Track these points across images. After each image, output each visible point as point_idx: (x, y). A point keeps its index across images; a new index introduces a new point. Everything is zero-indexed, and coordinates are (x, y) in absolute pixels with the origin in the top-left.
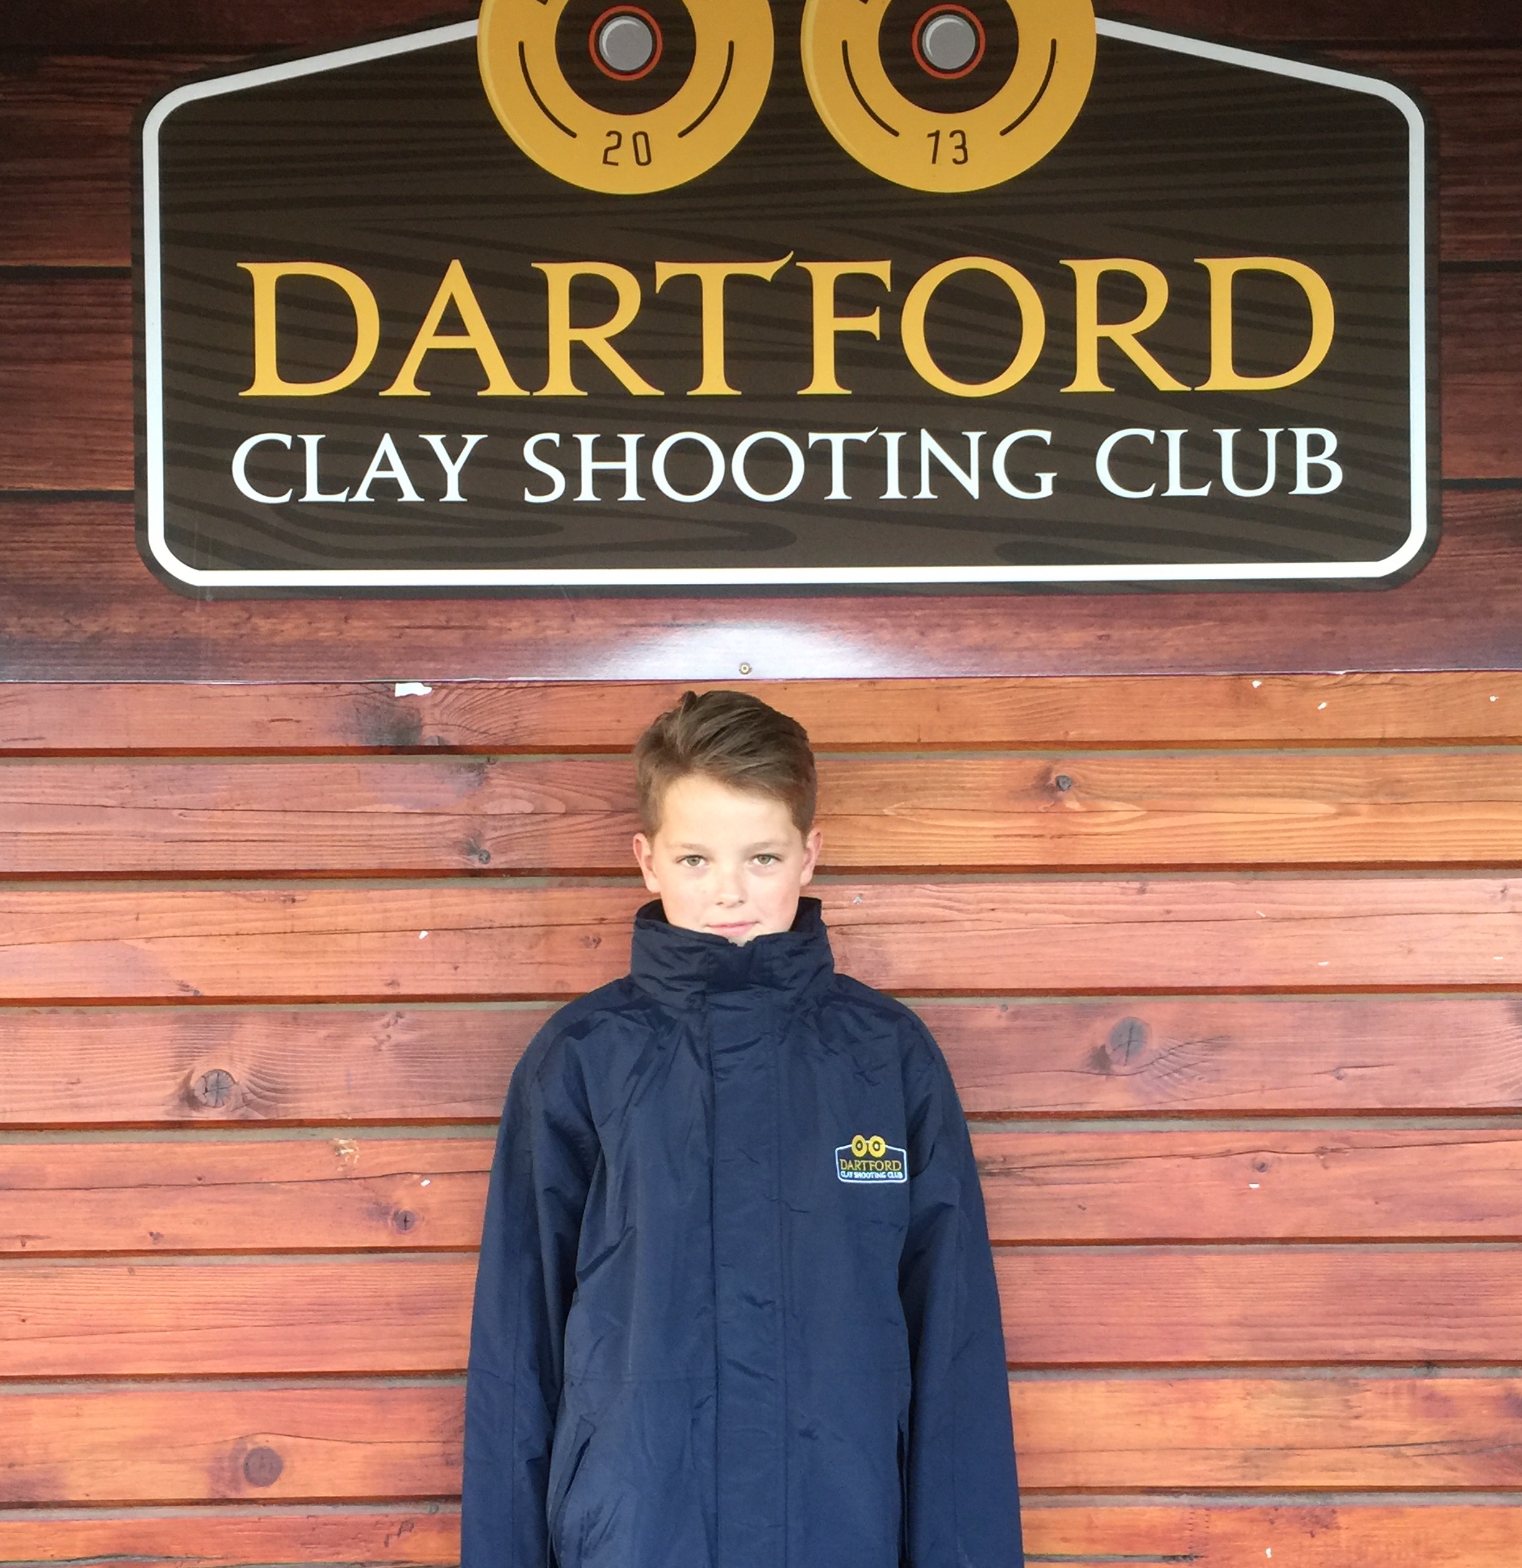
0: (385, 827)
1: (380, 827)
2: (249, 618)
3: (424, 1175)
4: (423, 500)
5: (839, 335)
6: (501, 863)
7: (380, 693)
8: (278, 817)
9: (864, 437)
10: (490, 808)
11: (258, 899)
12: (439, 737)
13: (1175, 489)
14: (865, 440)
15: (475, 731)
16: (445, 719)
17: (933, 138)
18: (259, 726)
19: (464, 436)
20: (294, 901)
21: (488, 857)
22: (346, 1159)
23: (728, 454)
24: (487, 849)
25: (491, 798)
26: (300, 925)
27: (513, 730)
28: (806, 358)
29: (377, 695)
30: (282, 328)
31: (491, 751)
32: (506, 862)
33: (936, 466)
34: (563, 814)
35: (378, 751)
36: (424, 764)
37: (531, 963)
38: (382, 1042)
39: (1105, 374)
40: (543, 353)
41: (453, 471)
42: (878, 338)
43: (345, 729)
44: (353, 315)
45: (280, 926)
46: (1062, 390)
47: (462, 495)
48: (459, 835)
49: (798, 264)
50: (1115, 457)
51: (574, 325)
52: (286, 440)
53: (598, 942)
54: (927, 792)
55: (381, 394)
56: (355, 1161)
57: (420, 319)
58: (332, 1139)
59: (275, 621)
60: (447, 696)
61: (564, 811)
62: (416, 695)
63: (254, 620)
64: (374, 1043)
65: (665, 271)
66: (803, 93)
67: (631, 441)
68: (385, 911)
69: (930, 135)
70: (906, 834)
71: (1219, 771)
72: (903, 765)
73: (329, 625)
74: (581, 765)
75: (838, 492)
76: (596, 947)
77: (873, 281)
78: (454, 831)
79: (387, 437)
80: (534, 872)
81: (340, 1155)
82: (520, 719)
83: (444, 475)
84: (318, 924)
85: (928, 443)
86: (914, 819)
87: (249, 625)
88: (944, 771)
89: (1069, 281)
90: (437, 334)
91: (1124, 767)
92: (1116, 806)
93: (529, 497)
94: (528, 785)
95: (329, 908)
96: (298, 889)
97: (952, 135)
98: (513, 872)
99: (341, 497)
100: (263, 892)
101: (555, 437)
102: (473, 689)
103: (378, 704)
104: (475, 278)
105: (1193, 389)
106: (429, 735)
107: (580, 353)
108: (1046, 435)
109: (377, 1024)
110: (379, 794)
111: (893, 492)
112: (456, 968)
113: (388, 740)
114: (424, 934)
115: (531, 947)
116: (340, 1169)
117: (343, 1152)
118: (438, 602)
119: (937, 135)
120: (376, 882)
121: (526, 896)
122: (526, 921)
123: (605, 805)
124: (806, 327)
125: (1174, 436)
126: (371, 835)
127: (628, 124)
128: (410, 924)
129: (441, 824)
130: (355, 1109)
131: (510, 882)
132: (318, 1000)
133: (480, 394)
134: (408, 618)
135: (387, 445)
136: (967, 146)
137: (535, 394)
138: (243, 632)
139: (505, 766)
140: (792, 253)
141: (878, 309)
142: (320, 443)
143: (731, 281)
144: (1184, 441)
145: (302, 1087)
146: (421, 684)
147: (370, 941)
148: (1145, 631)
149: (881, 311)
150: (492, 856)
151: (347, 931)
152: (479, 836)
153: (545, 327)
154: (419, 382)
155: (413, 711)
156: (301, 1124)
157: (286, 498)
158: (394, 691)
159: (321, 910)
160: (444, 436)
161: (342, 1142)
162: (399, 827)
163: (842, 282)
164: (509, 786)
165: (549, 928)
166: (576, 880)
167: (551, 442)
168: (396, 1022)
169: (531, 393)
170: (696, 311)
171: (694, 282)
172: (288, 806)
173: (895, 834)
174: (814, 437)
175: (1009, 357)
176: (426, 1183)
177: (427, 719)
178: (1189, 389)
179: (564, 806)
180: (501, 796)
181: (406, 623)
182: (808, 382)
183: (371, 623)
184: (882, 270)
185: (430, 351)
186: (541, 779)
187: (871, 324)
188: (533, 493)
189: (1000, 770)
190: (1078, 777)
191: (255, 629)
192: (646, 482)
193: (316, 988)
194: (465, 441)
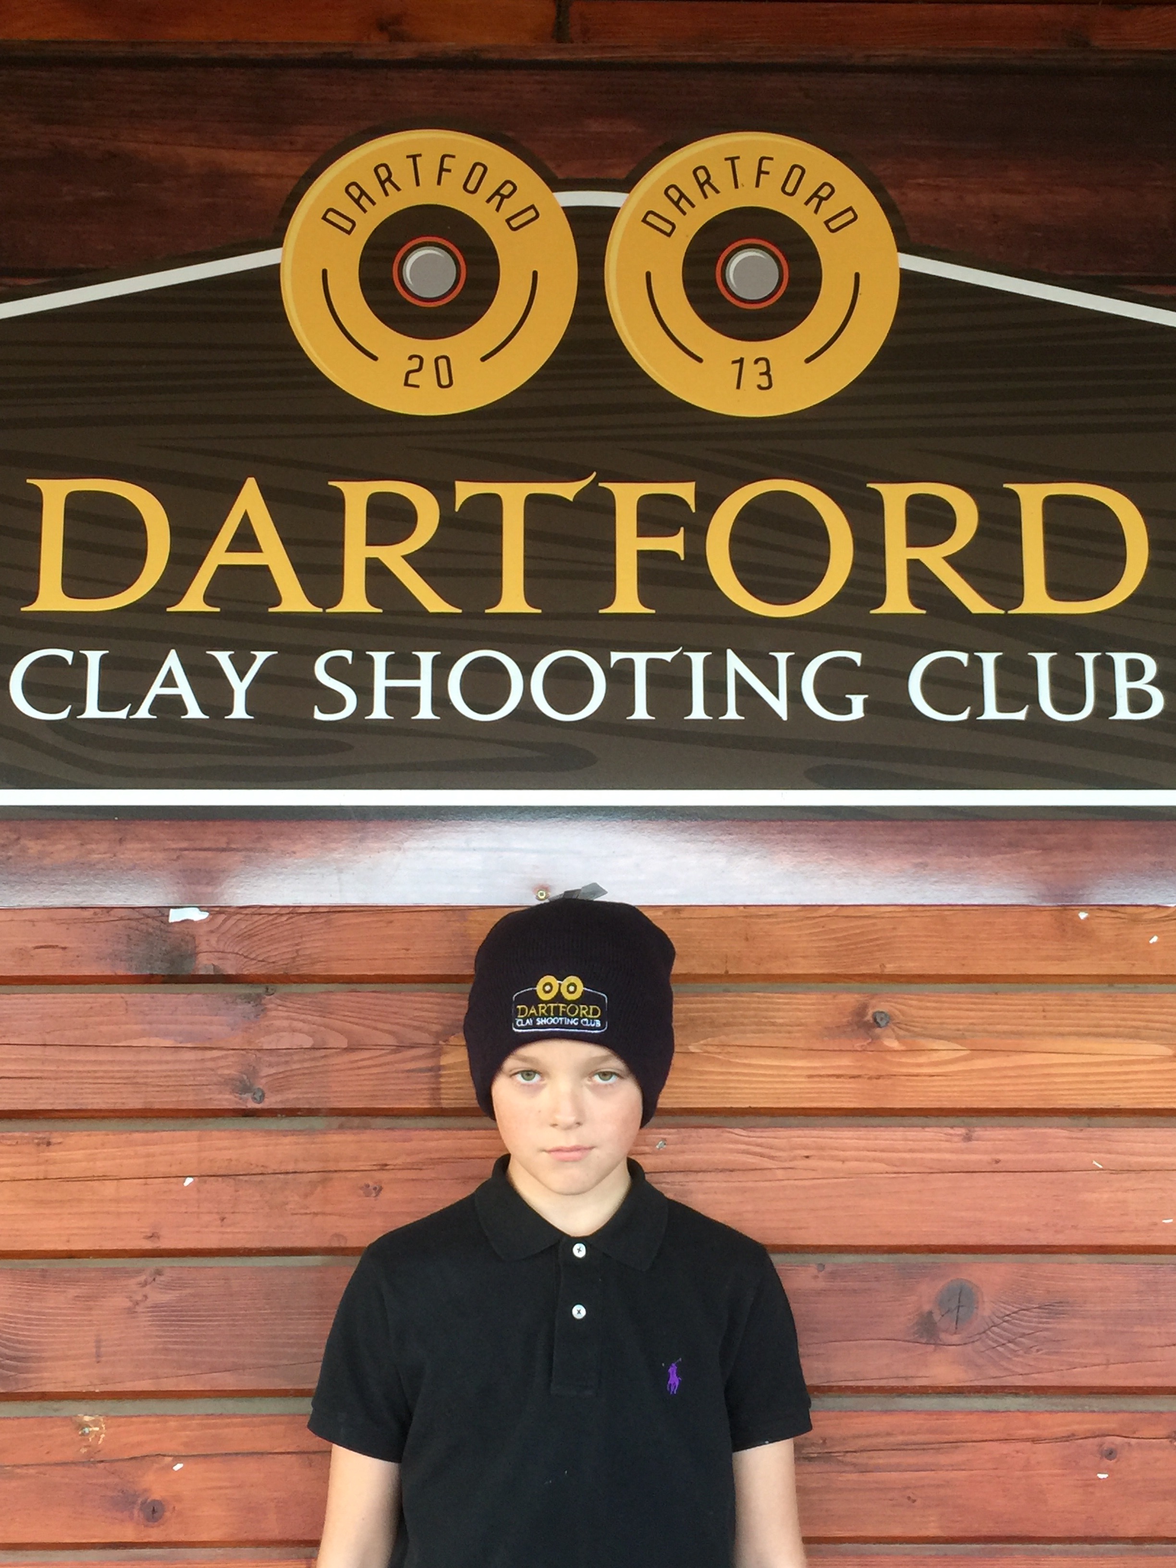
0: (152, 1062)
1: (146, 1062)
2: (18, 839)
3: (178, 1458)
4: (207, 717)
5: (642, 554)
6: (276, 1102)
7: (154, 918)
8: (37, 1052)
9: (668, 656)
10: (267, 1042)
11: (9, 1142)
12: (213, 965)
13: (991, 712)
14: (669, 660)
15: (253, 959)
16: (221, 947)
17: (738, 365)
18: (22, 953)
19: (252, 652)
20: (49, 1144)
21: (263, 1096)
22: (90, 1439)
23: (527, 673)
24: (261, 1087)
25: (268, 1033)
26: (54, 1171)
27: (294, 958)
28: (609, 577)
29: (150, 920)
30: (69, 543)
31: (269, 981)
32: (281, 1102)
33: (742, 686)
34: (345, 1049)
35: (149, 979)
36: (198, 994)
37: (306, 1214)
38: (137, 1303)
39: (915, 596)
40: (337, 570)
41: (240, 687)
42: (682, 558)
43: (115, 956)
44: (144, 531)
45: (34, 1171)
46: (872, 612)
47: (248, 713)
48: (232, 1072)
49: (601, 484)
50: (927, 679)
51: (369, 543)
52: (68, 655)
53: (379, 1190)
54: (735, 1028)
55: (169, 610)
56: (100, 1442)
57: (212, 536)
58: (76, 1416)
59: (44, 842)
60: (225, 921)
61: (345, 1046)
62: (192, 921)
63: (23, 842)
64: (129, 1304)
65: (464, 491)
66: (608, 320)
67: (426, 659)
68: (148, 1155)
69: (734, 362)
70: (712, 1073)
71: (1047, 1008)
72: (709, 998)
73: (103, 846)
74: (366, 997)
75: (641, 712)
76: (377, 1195)
77: (678, 501)
78: (228, 1067)
79: (173, 654)
80: (311, 1112)
81: (83, 1434)
82: (302, 946)
83: (231, 691)
84: (74, 1170)
85: (734, 663)
86: (720, 1057)
87: (19, 846)
88: (753, 1005)
89: (876, 505)
90: (229, 550)
91: (946, 1002)
92: (938, 1044)
93: (318, 715)
94: (310, 1018)
95: (88, 1152)
96: (56, 1132)
97: (756, 362)
98: (291, 1113)
99: (122, 714)
100: (17, 1134)
101: (348, 654)
102: (254, 914)
103: (151, 930)
104: (269, 494)
105: (1006, 612)
106: (205, 964)
107: (375, 569)
108: (856, 657)
109: (133, 1283)
110: (147, 1027)
111: (698, 712)
112: (223, 1219)
113: (160, 969)
114: (189, 1181)
115: (306, 1196)
116: (84, 1450)
117: (87, 1430)
118: (218, 823)
119: (741, 361)
120: (138, 1123)
121: (302, 1139)
122: (302, 1166)
123: (391, 1040)
124: (610, 547)
125: (989, 659)
126: (137, 1071)
127: (429, 348)
128: (174, 1170)
129: (213, 1059)
130: (105, 1381)
131: (285, 1123)
132: (71, 1255)
133: (271, 610)
134: (190, 840)
135: (173, 662)
136: (771, 373)
137: (328, 611)
138: (10, 854)
139: (284, 997)
140: (595, 474)
141: (682, 529)
142: (103, 659)
143: (532, 500)
144: (998, 663)
145: (44, 1355)
146: (197, 909)
147: (130, 1189)
148: (965, 859)
149: (685, 531)
150: (266, 1095)
151: (104, 1178)
152: (253, 1072)
153: (339, 544)
154: (208, 598)
155: (188, 938)
156: (44, 1396)
157: (64, 715)
158: (168, 916)
159: (78, 1155)
160: (232, 652)
161: (87, 1418)
162: (167, 1062)
163: (645, 502)
164: (287, 1018)
165: (326, 1175)
166: (356, 1121)
167: (343, 659)
168: (154, 1280)
169: (324, 610)
170: (497, 530)
171: (495, 501)
172: (49, 1039)
173: (701, 1073)
174: (616, 657)
175: (817, 578)
176: (178, 1467)
177: (204, 947)
178: (1002, 612)
179: (346, 1041)
180: (279, 1030)
181: (184, 845)
182: (610, 601)
183: (147, 845)
184: (686, 491)
185: (221, 568)
186: (324, 1011)
187: (675, 544)
188: (322, 711)
189: (813, 1004)
190: (897, 1013)
191: (24, 850)
192: (441, 700)
193: (68, 1241)
194: (254, 657)
